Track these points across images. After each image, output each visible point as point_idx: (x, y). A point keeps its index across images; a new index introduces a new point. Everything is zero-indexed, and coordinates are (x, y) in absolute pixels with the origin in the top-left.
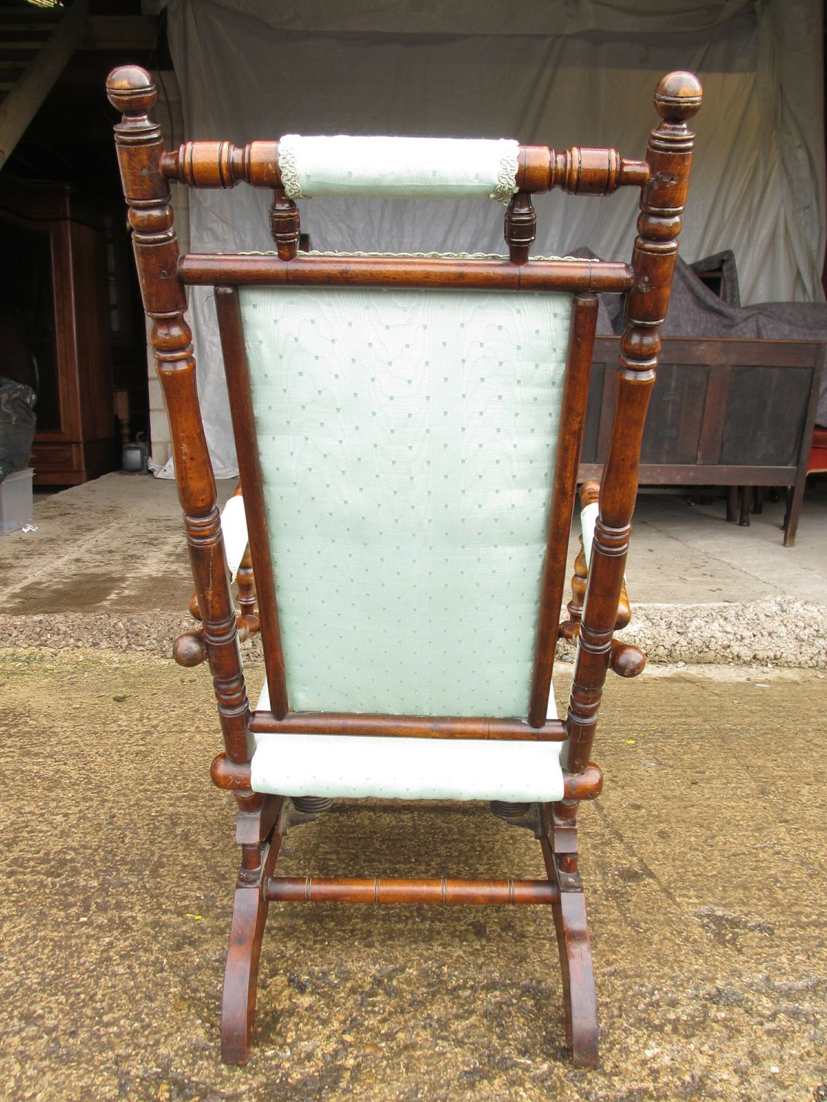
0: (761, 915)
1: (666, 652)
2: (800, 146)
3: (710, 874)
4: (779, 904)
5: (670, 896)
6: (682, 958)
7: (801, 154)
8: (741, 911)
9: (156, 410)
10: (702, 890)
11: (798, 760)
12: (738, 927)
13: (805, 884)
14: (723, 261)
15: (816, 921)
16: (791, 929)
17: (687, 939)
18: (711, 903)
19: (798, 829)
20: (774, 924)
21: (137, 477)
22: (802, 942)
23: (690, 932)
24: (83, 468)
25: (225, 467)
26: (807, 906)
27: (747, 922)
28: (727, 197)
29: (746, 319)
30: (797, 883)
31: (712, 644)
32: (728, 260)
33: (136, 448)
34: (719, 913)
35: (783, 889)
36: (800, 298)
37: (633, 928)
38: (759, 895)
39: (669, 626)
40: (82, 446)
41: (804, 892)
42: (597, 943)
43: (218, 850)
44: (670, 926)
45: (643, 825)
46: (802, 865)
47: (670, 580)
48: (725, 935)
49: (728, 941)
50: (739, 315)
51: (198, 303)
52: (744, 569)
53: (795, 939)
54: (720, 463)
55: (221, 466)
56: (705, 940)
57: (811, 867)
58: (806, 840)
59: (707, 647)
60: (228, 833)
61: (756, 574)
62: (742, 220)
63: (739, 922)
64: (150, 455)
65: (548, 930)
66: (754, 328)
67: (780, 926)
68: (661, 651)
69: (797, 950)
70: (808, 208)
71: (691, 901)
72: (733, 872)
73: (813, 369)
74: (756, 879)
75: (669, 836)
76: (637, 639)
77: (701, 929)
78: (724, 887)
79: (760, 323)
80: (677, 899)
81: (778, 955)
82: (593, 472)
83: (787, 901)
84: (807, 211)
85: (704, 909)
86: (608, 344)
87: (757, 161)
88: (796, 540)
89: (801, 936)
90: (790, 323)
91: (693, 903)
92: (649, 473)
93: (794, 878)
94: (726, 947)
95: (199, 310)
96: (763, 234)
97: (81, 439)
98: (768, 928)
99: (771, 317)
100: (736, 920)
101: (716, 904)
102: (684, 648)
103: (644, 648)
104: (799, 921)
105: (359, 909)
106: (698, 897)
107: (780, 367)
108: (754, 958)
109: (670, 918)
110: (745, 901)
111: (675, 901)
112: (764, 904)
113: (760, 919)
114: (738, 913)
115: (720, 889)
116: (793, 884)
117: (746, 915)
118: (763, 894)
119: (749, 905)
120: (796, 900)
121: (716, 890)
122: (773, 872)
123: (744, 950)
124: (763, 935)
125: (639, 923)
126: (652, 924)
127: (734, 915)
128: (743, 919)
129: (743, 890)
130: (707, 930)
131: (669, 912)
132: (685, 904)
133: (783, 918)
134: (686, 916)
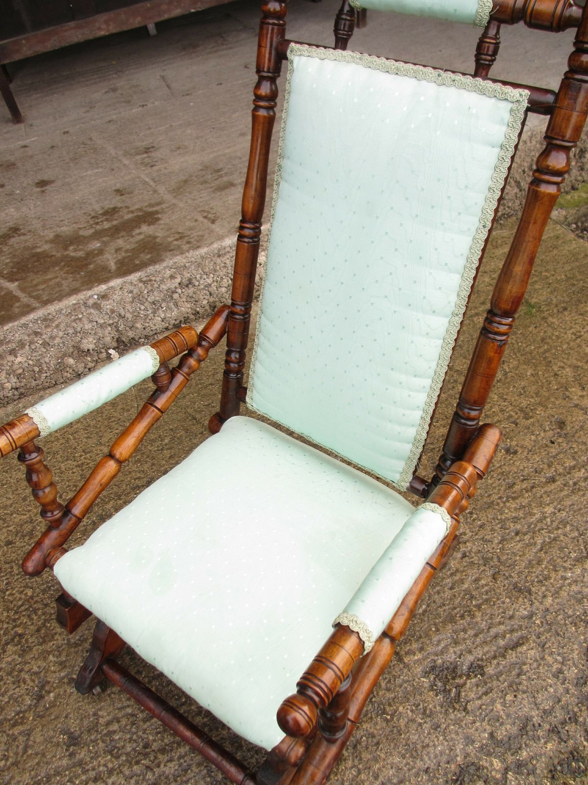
0: (470, 652)
4: (480, 630)
5: (400, 660)
6: (427, 741)
8: (455, 653)
10: (420, 637)
12: (457, 676)
13: (493, 592)
15: (510, 641)
16: (495, 662)
17: (424, 713)
19: (471, 513)
20: (482, 659)
22: (507, 676)
23: (425, 701)
26: (500, 623)
27: (462, 664)
30: (487, 593)
34: (439, 662)
35: (478, 607)
38: (463, 624)
41: (494, 604)
42: (360, 753)
43: (13, 764)
44: (407, 699)
46: (485, 565)
48: (450, 691)
49: (455, 700)
53: (501, 673)
56: (438, 707)
57: (492, 564)
58: (481, 526)
60: (11, 732)
63: (456, 667)
67: (487, 660)
69: (505, 689)
71: (416, 658)
74: (456, 601)
77: (431, 693)
78: (435, 625)
80: (406, 661)
81: (493, 701)
83: (484, 623)
85: (427, 663)
88: (367, 20)
89: (503, 667)
91: (418, 660)
93: (483, 586)
94: (454, 708)
98: (479, 665)
100: (453, 666)
101: (435, 654)
104: (498, 647)
106: (420, 649)
108: (478, 714)
109: (406, 688)
110: (455, 637)
111: (404, 663)
112: (469, 636)
113: (470, 658)
114: (453, 656)
115: (434, 629)
116: (484, 597)
117: (460, 658)
118: (466, 622)
119: (459, 643)
120: (491, 619)
121: (431, 632)
122: (466, 586)
123: (469, 707)
124: (477, 679)
125: (384, 707)
126: (395, 705)
127: (451, 661)
128: (458, 663)
129: (451, 623)
130: (436, 690)
131: (403, 681)
132: (412, 664)
133: (486, 649)
134: (417, 680)
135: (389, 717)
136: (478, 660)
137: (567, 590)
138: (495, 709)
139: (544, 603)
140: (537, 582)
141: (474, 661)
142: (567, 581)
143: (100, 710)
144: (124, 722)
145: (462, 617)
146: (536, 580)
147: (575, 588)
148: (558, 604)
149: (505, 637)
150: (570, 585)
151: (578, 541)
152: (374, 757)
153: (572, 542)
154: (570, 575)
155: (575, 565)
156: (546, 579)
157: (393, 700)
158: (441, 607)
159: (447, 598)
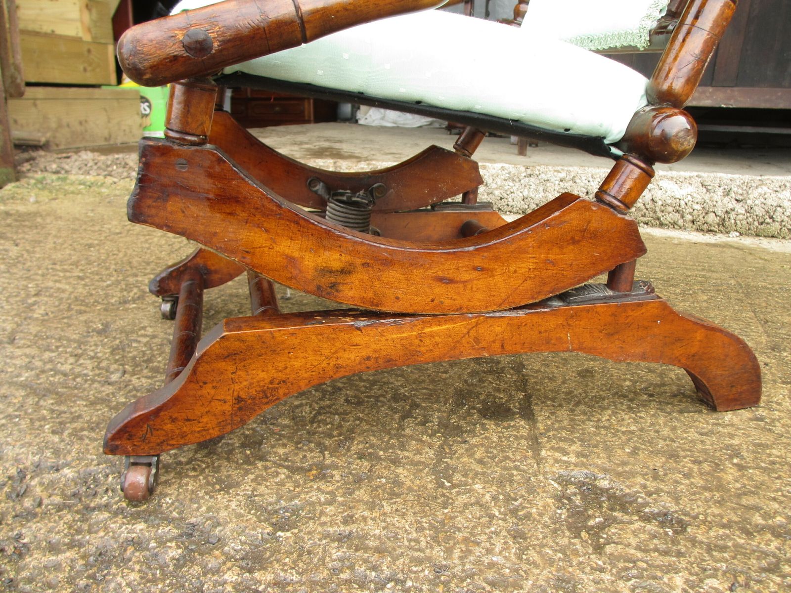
0: (677, 500)
1: (717, 220)
3: (624, 429)
4: (720, 487)
5: (534, 449)
6: (482, 539)
8: (644, 487)
10: (596, 446)
12: (624, 509)
16: (721, 532)
17: (514, 512)
18: (597, 466)
20: (695, 517)
21: (348, 124)
22: (734, 558)
23: (529, 502)
26: (774, 499)
27: (646, 504)
30: (774, 463)
31: (777, 214)
34: (603, 483)
35: (741, 467)
37: (438, 478)
38: (690, 469)
39: (727, 193)
41: (779, 478)
44: (501, 484)
45: (564, 359)
48: (591, 517)
49: (589, 529)
53: (723, 549)
56: (546, 518)
59: (771, 218)
64: (358, 109)
65: (305, 456)
67: (704, 522)
68: (711, 218)
69: (716, 570)
71: (565, 458)
72: (666, 432)
74: (699, 446)
75: (593, 376)
76: (682, 203)
77: (550, 501)
78: (636, 448)
80: (543, 453)
81: (671, 569)
82: (708, 94)
83: (738, 485)
85: (579, 473)
89: (736, 545)
91: (565, 462)
93: (770, 455)
94: (578, 536)
100: (626, 499)
101: (605, 470)
102: (741, 217)
103: (691, 214)
104: (746, 520)
105: (100, 392)
106: (579, 455)
108: (621, 565)
109: (512, 475)
110: (661, 473)
111: (539, 454)
112: (692, 483)
114: (637, 488)
115: (627, 450)
116: (763, 465)
117: (650, 494)
118: (699, 469)
119: (663, 481)
120: (757, 487)
121: (619, 451)
122: (735, 442)
123: (609, 549)
124: (661, 531)
125: (453, 474)
126: (473, 479)
127: (628, 491)
128: (640, 500)
129: (667, 458)
130: (563, 504)
131: (516, 468)
132: (551, 461)
133: (717, 511)
134: (541, 477)
135: (448, 484)
136: (684, 515)
138: (666, 580)
141: (676, 512)
143: (151, 327)
144: (156, 340)
145: (696, 462)
152: (373, 502)
157: (477, 474)
158: (665, 440)
159: (686, 438)
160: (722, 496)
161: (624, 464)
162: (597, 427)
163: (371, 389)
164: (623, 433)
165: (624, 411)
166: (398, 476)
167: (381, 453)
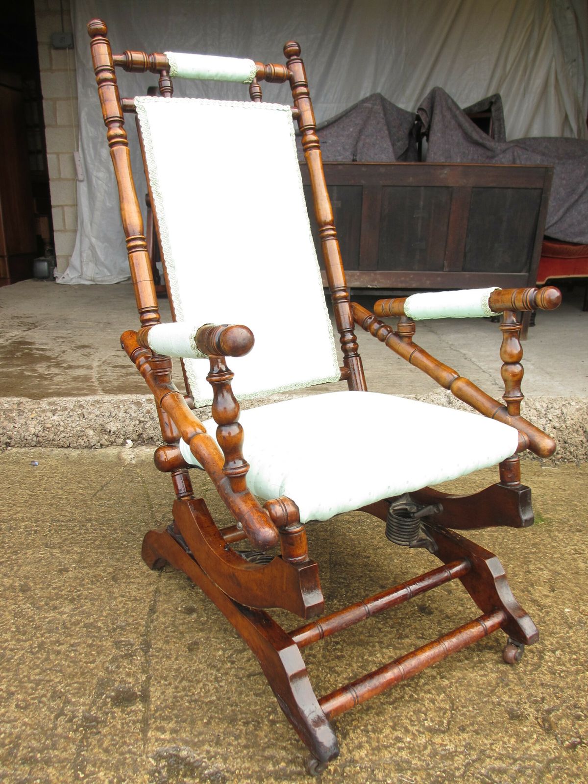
0: (225, 760)
2: (568, 8)
3: (207, 700)
4: (256, 745)
5: (144, 731)
7: (570, 15)
8: (208, 752)
9: (58, 231)
10: (185, 721)
11: (391, 558)
12: (192, 774)
14: (491, 103)
15: (281, 770)
18: (182, 740)
19: (337, 643)
20: (233, 773)
21: (45, 283)
24: (8, 276)
25: (111, 275)
27: (206, 768)
28: (508, 53)
29: (504, 151)
32: (495, 102)
33: (43, 261)
34: (184, 753)
36: (567, 134)
37: (76, 771)
38: (241, 731)
40: (6, 258)
44: (117, 769)
45: (181, 633)
47: (400, 369)
50: (499, 148)
51: (86, 147)
52: (473, 359)
54: (464, 270)
55: (109, 274)
58: (338, 657)
61: (481, 364)
62: (520, 73)
63: (197, 767)
64: (56, 265)
66: (511, 158)
67: (237, 776)
70: (575, 60)
71: (163, 737)
72: (235, 698)
73: (542, 189)
74: (253, 708)
75: (198, 649)
77: (146, 777)
78: (211, 718)
79: (515, 154)
80: (149, 734)
82: (356, 277)
83: (266, 740)
84: (574, 63)
85: (169, 747)
86: (364, 169)
87: (533, 22)
90: (543, 154)
91: (162, 740)
92: (403, 279)
95: (86, 152)
96: (537, 82)
97: (5, 254)
98: (224, 777)
99: (526, 149)
100: (195, 764)
101: (186, 743)
104: (262, 769)
106: (174, 731)
107: (513, 188)
109: (125, 759)
110: (222, 738)
111: (146, 736)
112: (239, 744)
113: (220, 764)
114: (204, 755)
115: (205, 721)
117: (210, 758)
118: (246, 730)
119: (221, 745)
121: (199, 722)
125: (87, 765)
126: (99, 767)
127: (198, 758)
128: (204, 764)
129: (229, 724)
130: (155, 777)
131: (130, 752)
132: (153, 740)
133: (247, 765)
134: (144, 757)
135: (82, 776)
136: (227, 772)
137: (393, 752)
139: (354, 753)
140: (362, 731)
141: (223, 770)
142: (400, 745)
145: (246, 723)
146: (362, 728)
147: (404, 754)
148: (371, 760)
149: (279, 763)
150: (401, 749)
151: (444, 713)
153: (436, 711)
154: (408, 739)
155: (423, 733)
156: (374, 731)
157: (102, 762)
158: (232, 706)
159: (245, 702)
160: (254, 751)
161: (200, 734)
162: (190, 702)
163: (36, 690)
164: (207, 704)
165: (211, 681)
166: (48, 776)
167: (39, 755)
